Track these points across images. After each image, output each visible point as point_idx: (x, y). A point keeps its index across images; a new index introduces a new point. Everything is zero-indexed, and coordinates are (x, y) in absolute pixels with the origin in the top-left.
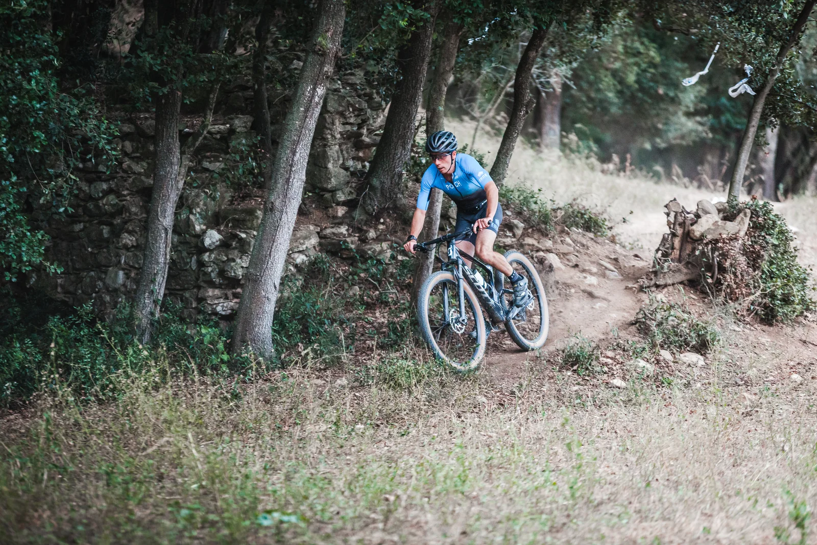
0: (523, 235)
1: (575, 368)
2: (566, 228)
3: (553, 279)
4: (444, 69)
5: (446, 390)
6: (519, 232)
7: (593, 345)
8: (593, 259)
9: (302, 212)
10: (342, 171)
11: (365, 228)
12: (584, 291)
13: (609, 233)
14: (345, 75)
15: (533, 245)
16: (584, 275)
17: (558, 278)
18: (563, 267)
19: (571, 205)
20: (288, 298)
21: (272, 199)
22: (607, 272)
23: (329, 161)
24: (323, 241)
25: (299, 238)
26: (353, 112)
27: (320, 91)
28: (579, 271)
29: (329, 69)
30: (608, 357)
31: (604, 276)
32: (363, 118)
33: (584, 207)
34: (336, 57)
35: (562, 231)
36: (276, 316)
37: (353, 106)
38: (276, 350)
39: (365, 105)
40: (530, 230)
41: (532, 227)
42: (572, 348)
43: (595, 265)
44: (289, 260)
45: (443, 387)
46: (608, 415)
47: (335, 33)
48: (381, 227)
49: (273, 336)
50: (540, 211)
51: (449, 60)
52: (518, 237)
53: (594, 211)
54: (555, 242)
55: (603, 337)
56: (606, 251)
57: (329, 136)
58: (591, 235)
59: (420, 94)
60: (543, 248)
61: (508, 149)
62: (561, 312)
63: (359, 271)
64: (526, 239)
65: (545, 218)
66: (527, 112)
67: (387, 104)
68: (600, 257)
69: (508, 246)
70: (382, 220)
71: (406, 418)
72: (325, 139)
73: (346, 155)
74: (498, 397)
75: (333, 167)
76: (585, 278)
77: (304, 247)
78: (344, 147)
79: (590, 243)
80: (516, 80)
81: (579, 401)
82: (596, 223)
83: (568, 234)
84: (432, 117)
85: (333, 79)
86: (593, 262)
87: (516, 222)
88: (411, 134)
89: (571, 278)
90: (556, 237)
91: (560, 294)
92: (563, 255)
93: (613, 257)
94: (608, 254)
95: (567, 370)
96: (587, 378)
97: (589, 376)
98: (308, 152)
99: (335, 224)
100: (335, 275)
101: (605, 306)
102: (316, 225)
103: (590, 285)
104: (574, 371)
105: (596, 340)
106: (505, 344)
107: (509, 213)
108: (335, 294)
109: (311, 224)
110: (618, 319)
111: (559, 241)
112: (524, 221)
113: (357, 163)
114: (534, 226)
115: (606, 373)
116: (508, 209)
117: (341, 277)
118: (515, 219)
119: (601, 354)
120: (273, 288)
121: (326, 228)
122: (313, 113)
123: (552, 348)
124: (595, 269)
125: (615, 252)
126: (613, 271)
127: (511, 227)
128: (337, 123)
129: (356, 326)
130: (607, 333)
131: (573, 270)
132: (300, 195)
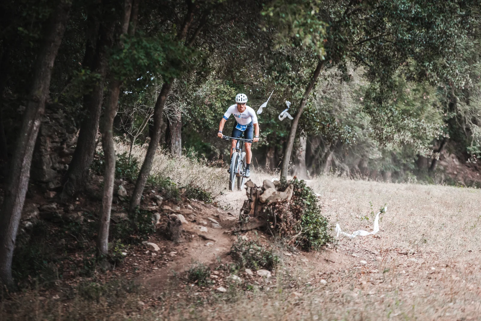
0: (163, 204)
1: (196, 282)
2: (188, 199)
3: (181, 229)
4: (111, 108)
5: (119, 299)
6: (160, 203)
7: (206, 267)
8: (204, 217)
9: (28, 196)
10: (52, 170)
11: (67, 204)
12: (200, 236)
13: (213, 201)
14: (52, 113)
15: (169, 210)
16: (200, 226)
17: (184, 229)
18: (187, 222)
19: (190, 185)
20: (21, 248)
21: (10, 188)
22: (213, 224)
23: (44, 165)
24: (42, 213)
25: (27, 212)
26: (57, 135)
27: (37, 123)
28: (197, 224)
29: (41, 110)
30: (215, 275)
31: (211, 226)
32: (64, 138)
33: (198, 186)
34: (46, 102)
35: (186, 201)
36: (14, 259)
37: (57, 131)
38: (15, 280)
39: (64, 131)
40: (167, 201)
41: (167, 199)
42: (193, 270)
43: (206, 220)
44: (21, 225)
45: (118, 297)
46: (216, 309)
47: (44, 89)
48: (77, 203)
49: (12, 272)
50: (172, 190)
51: (114, 103)
52: (160, 205)
53: (203, 188)
54: (182, 208)
55: (212, 263)
56: (211, 212)
57: (43, 150)
58: (203, 203)
59: (98, 123)
60: (175, 211)
61: (151, 154)
62: (187, 249)
63: (64, 230)
64: (164, 206)
65: (175, 193)
66: (162, 132)
67: (78, 130)
68: (208, 215)
69: (154, 211)
70: (78, 199)
71: (96, 317)
72: (41, 152)
73: (54, 161)
74: (151, 301)
75: (47, 168)
76: (200, 228)
77: (30, 217)
78: (53, 156)
79: (202, 208)
80: (154, 113)
81: (199, 301)
82: (205, 195)
83: (189, 203)
84: (105, 136)
85: (44, 116)
86: (204, 219)
87: (158, 196)
88: (93, 147)
89: (192, 228)
90: (182, 204)
91: (186, 238)
92: (187, 215)
93: (216, 215)
94: (212, 213)
95: (192, 283)
96: (203, 288)
97: (204, 286)
98: (30, 159)
99: (49, 202)
100: (50, 233)
101: (212, 244)
102: (37, 203)
103: (203, 232)
104: (197, 284)
105: (208, 264)
106: (154, 269)
107: (154, 191)
108: (50, 244)
109: (34, 203)
110: (220, 251)
111: (184, 207)
112: (163, 196)
113: (61, 165)
114: (169, 199)
115: (214, 284)
116: (153, 189)
117: (53, 234)
118: (158, 195)
119: (211, 272)
120: (11, 243)
121: (43, 205)
122: (33, 137)
123: (182, 271)
124: (205, 223)
125: (217, 212)
126: (216, 223)
127: (155, 200)
128: (48, 142)
129: (64, 263)
130: (214, 260)
131: (193, 223)
132: (27, 185)
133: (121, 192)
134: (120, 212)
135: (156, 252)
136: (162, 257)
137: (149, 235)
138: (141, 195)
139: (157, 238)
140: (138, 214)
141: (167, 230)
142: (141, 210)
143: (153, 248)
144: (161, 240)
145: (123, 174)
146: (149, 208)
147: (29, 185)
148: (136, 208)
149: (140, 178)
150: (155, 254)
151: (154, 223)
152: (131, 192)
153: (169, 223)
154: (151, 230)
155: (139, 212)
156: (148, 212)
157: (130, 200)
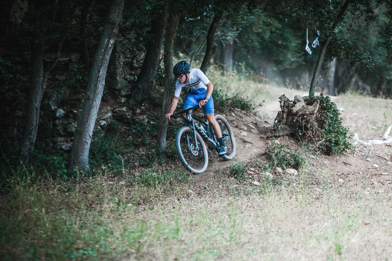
1: (236, 176)
2: (232, 109)
4: (173, 31)
5: (173, 187)
7: (244, 165)
8: (245, 123)
9: (103, 100)
10: (124, 80)
11: (135, 108)
12: (241, 139)
13: (253, 111)
14: (125, 34)
16: (241, 131)
19: (235, 97)
20: (97, 142)
21: (88, 94)
22: (252, 130)
23: (117, 76)
24: (114, 114)
25: (102, 113)
26: (129, 52)
27: (112, 41)
28: (238, 129)
29: (116, 31)
30: (251, 171)
31: (250, 131)
32: (134, 55)
33: (241, 98)
34: (120, 25)
35: (230, 110)
36: (91, 151)
37: (129, 49)
38: (91, 167)
39: (135, 49)
42: (234, 166)
44: (98, 123)
45: (172, 185)
46: (251, 199)
47: (119, 13)
48: (143, 108)
49: (89, 160)
50: (219, 100)
51: (175, 27)
53: (246, 100)
54: (227, 115)
55: (249, 161)
56: (251, 120)
57: (118, 64)
58: (244, 112)
59: (162, 43)
63: (132, 129)
65: (222, 104)
66: (213, 53)
68: (249, 123)
70: (143, 104)
71: (153, 200)
72: (115, 65)
73: (126, 73)
74: (198, 190)
75: (119, 78)
76: (241, 132)
77: (105, 117)
78: (125, 69)
79: (244, 116)
81: (237, 192)
82: (247, 106)
83: (233, 111)
84: (167, 54)
85: (119, 36)
86: (245, 125)
88: (158, 62)
90: (227, 113)
93: (255, 122)
94: (252, 121)
95: (232, 177)
96: (241, 181)
98: (106, 71)
99: (120, 106)
100: (120, 131)
101: (251, 146)
102: (111, 107)
103: (243, 136)
104: (235, 178)
105: (246, 163)
108: (120, 140)
109: (109, 106)
110: (256, 152)
111: (229, 115)
113: (131, 77)
114: (217, 108)
115: (250, 178)
117: (123, 132)
119: (248, 169)
120: (89, 137)
121: (116, 108)
122: (108, 52)
123: (225, 166)
124: (246, 128)
125: (256, 120)
126: (254, 129)
128: (121, 57)
129: (130, 156)
130: (251, 159)
131: (235, 128)
132: (102, 92)
147: (104, 91)
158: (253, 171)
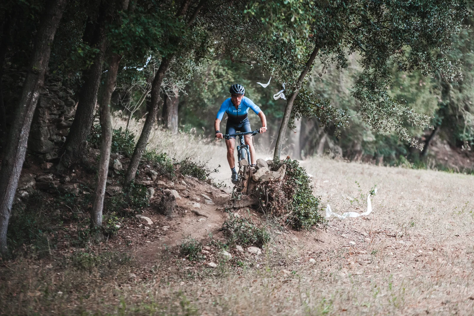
0: (157, 179)
1: (188, 256)
2: (182, 175)
3: (175, 204)
4: (110, 82)
5: (112, 270)
6: (155, 177)
7: (198, 243)
8: (198, 193)
9: (25, 166)
10: (50, 142)
11: (63, 175)
12: (193, 212)
13: (207, 178)
14: (51, 85)
15: (163, 185)
16: (193, 202)
17: (177, 204)
18: (181, 198)
19: (185, 162)
20: (17, 217)
21: (7, 158)
22: (206, 200)
23: (42, 136)
24: (38, 183)
25: (24, 182)
26: (56, 107)
27: (36, 95)
28: (190, 200)
29: (41, 82)
30: (206, 250)
31: (204, 203)
32: (62, 111)
33: (192, 163)
34: (45, 75)
35: (180, 177)
36: (9, 227)
37: (55, 104)
38: (9, 248)
39: (63, 103)
40: (161, 176)
41: (162, 174)
42: (185, 245)
44: (17, 194)
45: (110, 268)
46: (206, 284)
47: (44, 61)
48: (73, 175)
49: (7, 240)
50: (167, 165)
51: (113, 77)
52: (154, 180)
53: (198, 165)
54: (176, 183)
55: (203, 238)
56: (205, 188)
57: (42, 122)
58: (197, 179)
59: (96, 97)
60: (169, 187)
61: (148, 129)
62: (179, 224)
63: (60, 201)
64: (159, 181)
65: (170, 169)
66: (159, 108)
67: (76, 103)
68: (202, 192)
69: (148, 185)
70: (74, 171)
71: (88, 287)
72: (39, 123)
73: (52, 133)
74: (142, 274)
75: (44, 139)
76: (193, 204)
77: (27, 186)
78: (51, 128)
79: (196, 184)
80: (152, 89)
81: (189, 275)
82: (199, 171)
83: (183, 178)
84: (103, 110)
85: (44, 88)
86: (198, 195)
88: (91, 120)
89: (185, 204)
90: (177, 180)
91: (179, 213)
92: (180, 191)
93: (209, 192)
94: (206, 190)
95: (183, 257)
96: (194, 262)
98: (29, 130)
99: (45, 173)
100: (45, 203)
101: (205, 220)
102: (34, 174)
103: (196, 208)
104: (188, 258)
105: (199, 240)
106: (146, 243)
107: (149, 166)
108: (45, 215)
109: (30, 173)
110: (212, 227)
111: (178, 182)
112: (158, 171)
113: (58, 137)
114: (163, 174)
115: (205, 259)
116: (148, 164)
117: (49, 204)
118: (153, 170)
119: (203, 248)
120: (7, 211)
121: (40, 175)
122: (31, 108)
123: (174, 245)
124: (199, 199)
125: (210, 189)
126: (209, 200)
127: (150, 174)
128: (46, 114)
129: (58, 233)
130: (206, 236)
131: (186, 199)
132: (24, 156)
133: (117, 165)
134: (115, 185)
135: (149, 225)
136: (155, 231)
137: (143, 209)
138: (137, 169)
139: (150, 212)
140: (133, 188)
141: (161, 205)
142: (135, 184)
143: (146, 222)
144: (154, 214)
145: (119, 148)
146: (143, 183)
147: (26, 155)
148: (132, 182)
149: (135, 153)
150: (148, 228)
151: (148, 197)
152: (127, 166)
153: (163, 198)
154: (145, 204)
155: (134, 186)
156: (143, 186)
157: (125, 174)
158: (208, 250)
